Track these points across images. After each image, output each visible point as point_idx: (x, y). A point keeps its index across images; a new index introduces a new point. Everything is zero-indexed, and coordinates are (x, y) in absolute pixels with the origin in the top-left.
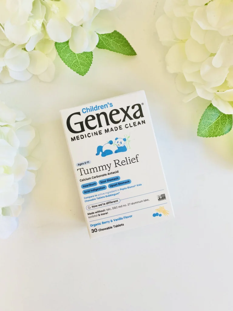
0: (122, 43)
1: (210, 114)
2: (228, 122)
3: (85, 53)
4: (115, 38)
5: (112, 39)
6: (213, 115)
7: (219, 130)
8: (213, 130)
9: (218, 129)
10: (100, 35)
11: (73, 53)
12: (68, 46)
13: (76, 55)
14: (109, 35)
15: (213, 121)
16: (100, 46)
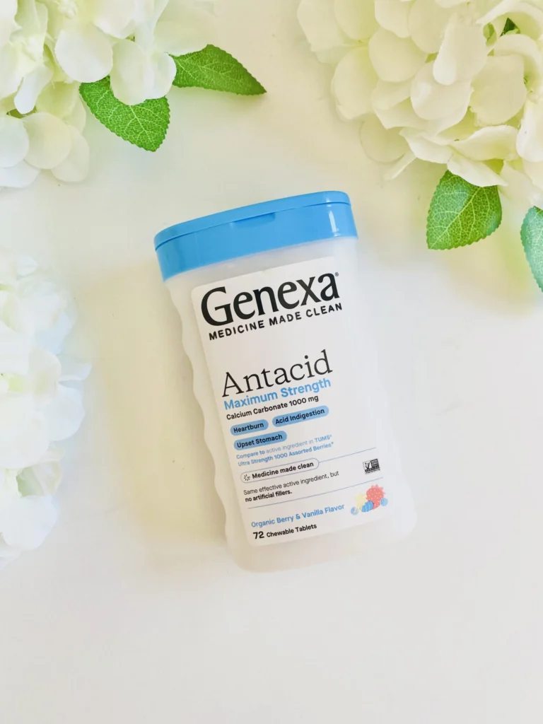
0: (230, 71)
1: (449, 196)
2: (491, 208)
3: (149, 102)
4: (211, 62)
5: (205, 64)
6: (454, 198)
7: (475, 229)
8: (461, 232)
9: (470, 226)
10: (178, 58)
11: (124, 105)
12: (111, 92)
13: (132, 110)
14: (196, 56)
15: (458, 211)
16: (180, 82)
